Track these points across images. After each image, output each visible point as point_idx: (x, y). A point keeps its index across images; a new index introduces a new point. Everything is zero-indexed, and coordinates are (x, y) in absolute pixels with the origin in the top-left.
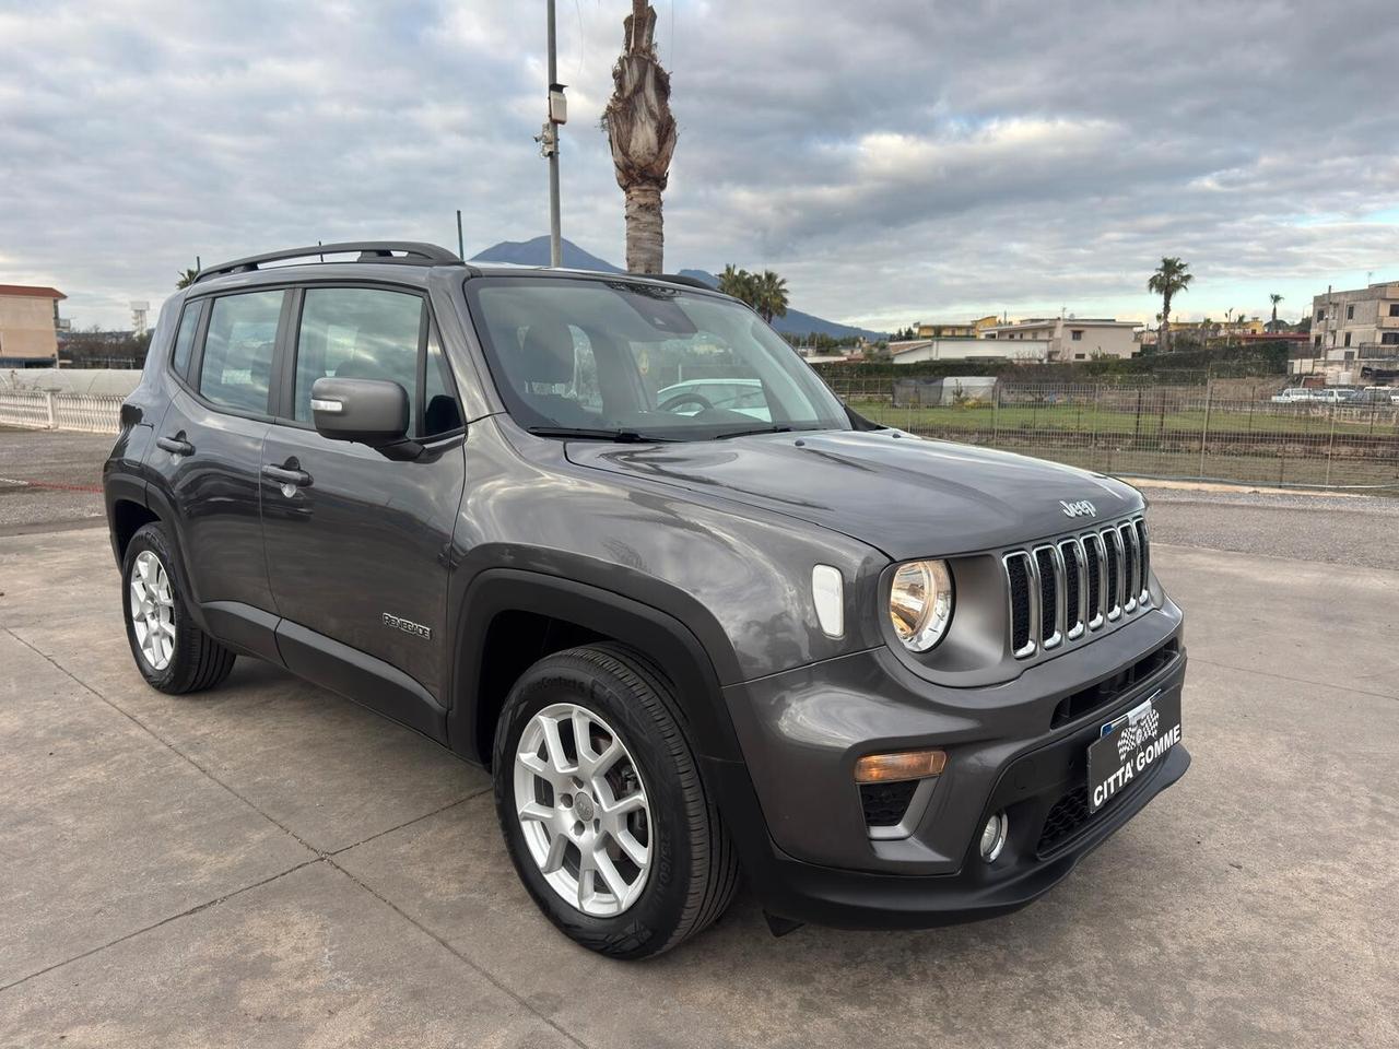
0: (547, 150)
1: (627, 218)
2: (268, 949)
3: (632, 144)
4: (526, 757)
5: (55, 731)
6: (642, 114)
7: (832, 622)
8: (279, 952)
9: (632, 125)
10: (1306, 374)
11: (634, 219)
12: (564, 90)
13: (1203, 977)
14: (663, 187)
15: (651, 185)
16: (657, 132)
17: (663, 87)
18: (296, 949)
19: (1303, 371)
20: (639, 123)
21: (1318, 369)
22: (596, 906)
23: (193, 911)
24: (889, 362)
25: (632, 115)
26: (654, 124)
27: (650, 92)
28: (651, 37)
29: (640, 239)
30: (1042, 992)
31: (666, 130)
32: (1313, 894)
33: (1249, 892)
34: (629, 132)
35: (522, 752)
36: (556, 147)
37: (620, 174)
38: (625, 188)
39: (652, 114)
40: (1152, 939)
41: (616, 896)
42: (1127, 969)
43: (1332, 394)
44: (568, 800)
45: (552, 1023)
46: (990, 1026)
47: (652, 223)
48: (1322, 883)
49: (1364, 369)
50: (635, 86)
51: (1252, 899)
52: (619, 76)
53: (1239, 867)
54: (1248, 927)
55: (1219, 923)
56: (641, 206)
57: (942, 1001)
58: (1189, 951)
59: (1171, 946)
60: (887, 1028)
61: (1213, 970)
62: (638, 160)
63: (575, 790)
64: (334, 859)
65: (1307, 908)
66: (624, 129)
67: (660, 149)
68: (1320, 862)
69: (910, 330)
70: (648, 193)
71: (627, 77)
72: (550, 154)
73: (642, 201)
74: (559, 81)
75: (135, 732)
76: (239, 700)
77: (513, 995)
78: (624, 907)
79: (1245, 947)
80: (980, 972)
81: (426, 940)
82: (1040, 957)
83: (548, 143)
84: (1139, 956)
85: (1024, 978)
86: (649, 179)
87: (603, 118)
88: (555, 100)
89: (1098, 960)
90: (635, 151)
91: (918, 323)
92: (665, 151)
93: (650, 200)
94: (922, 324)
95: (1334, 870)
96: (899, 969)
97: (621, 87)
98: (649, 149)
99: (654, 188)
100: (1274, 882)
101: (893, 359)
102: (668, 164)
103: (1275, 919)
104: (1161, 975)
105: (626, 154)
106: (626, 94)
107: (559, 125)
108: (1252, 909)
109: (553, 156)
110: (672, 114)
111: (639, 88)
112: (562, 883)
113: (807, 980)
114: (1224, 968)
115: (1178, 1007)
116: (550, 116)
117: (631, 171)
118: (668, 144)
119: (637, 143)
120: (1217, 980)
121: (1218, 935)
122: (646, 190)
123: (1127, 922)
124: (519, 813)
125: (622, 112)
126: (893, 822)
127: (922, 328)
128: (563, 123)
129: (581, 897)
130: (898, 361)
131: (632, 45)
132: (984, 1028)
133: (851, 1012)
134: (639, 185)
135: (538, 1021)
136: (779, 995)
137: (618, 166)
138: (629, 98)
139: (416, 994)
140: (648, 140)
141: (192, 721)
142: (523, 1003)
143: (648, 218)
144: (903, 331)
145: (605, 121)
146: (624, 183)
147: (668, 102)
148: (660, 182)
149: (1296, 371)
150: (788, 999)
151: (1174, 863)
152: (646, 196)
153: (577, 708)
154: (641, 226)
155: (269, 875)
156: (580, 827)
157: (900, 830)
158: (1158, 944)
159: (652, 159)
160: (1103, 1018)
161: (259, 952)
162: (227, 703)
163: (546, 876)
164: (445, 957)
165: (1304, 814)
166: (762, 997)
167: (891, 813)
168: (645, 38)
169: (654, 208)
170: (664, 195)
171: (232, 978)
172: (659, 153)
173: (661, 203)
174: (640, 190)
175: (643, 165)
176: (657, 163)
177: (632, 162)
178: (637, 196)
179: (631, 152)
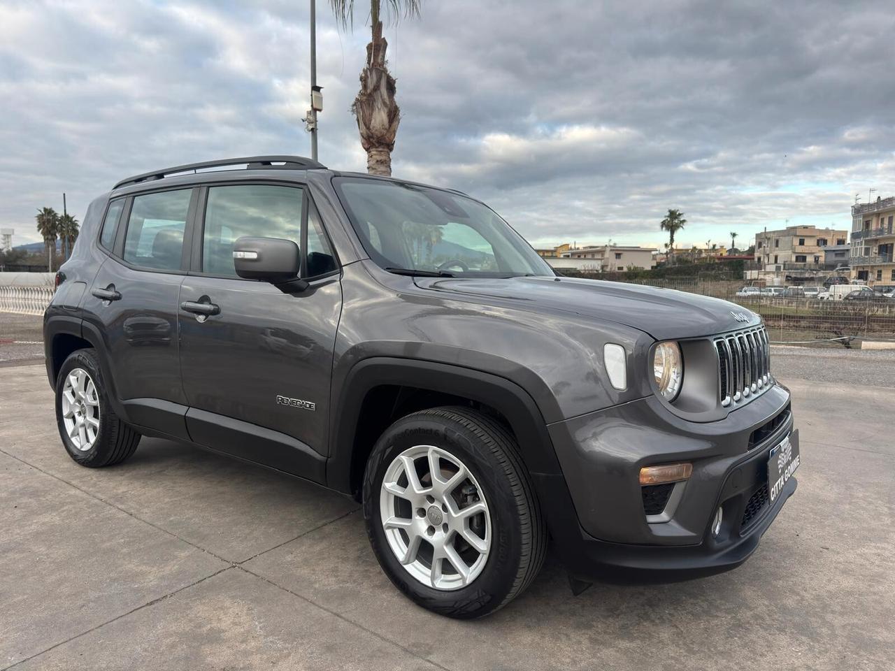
0: (310, 127)
1: (368, 168)
2: (215, 624)
3: (373, 121)
4: (390, 485)
5: (13, 493)
6: (379, 104)
7: (619, 380)
8: (223, 626)
9: (373, 110)
10: (755, 279)
11: (373, 169)
12: (321, 90)
13: (833, 612)
14: (391, 150)
15: (384, 148)
16: (388, 116)
17: (391, 87)
18: (235, 624)
19: (753, 278)
20: (377, 109)
21: (761, 276)
22: (446, 583)
23: (151, 603)
25: (373, 104)
26: (386, 110)
27: (384, 90)
28: (384, 57)
30: (740, 626)
31: (393, 114)
32: (877, 562)
33: (840, 563)
34: (371, 115)
35: (386, 482)
36: (316, 125)
37: (364, 141)
38: (367, 150)
39: (384, 103)
40: (793, 592)
41: (462, 575)
42: (785, 610)
43: (770, 291)
44: (422, 512)
45: (429, 661)
46: (715, 647)
47: (384, 172)
48: (879, 555)
49: (787, 276)
50: (374, 87)
51: (842, 567)
52: (364, 80)
53: (828, 549)
54: (847, 583)
55: (829, 581)
56: (377, 161)
57: (680, 634)
58: (818, 598)
59: (807, 596)
60: (652, 652)
61: (838, 608)
62: (376, 132)
63: (427, 505)
64: (242, 566)
65: (876, 570)
66: (367, 112)
67: (390, 126)
68: (873, 544)
70: (382, 153)
71: (369, 80)
72: (312, 130)
73: (379, 158)
74: (318, 84)
75: (73, 492)
76: (143, 470)
77: (397, 645)
78: (468, 582)
79: (850, 593)
80: (696, 616)
81: (325, 614)
82: (728, 606)
83: (310, 123)
84: (790, 602)
85: (724, 620)
86: (383, 144)
87: (353, 105)
88: (315, 96)
89: (767, 606)
90: (374, 127)
92: (392, 130)
93: (383, 158)
95: (883, 548)
96: (646, 617)
97: (365, 87)
98: (383, 125)
99: (386, 150)
100: (851, 556)
102: (395, 135)
103: (861, 577)
104: (807, 613)
105: (368, 128)
106: (369, 91)
107: (318, 112)
108: (844, 572)
109: (313, 131)
110: (397, 104)
111: (377, 88)
112: (418, 571)
113: (589, 626)
114: (842, 606)
115: (824, 630)
116: (312, 106)
117: (371, 140)
118: (395, 123)
119: (375, 121)
120: (842, 614)
121: (831, 587)
122: (381, 151)
123: (774, 583)
124: (384, 524)
125: (365, 102)
126: (658, 512)
128: (320, 110)
129: (433, 578)
131: (372, 61)
132: (712, 649)
133: (624, 644)
134: (377, 148)
135: (420, 661)
136: (575, 636)
137: (363, 137)
138: (370, 94)
139: (330, 648)
140: (382, 120)
141: (112, 484)
142: (405, 650)
143: (382, 168)
145: (355, 108)
146: (366, 146)
147: (395, 97)
148: (390, 146)
149: (749, 278)
150: (582, 639)
151: (787, 548)
152: (381, 155)
153: (432, 448)
155: (200, 578)
156: (431, 530)
157: (664, 516)
158: (798, 594)
159: (385, 132)
160: (783, 640)
161: (209, 626)
162: (134, 472)
163: (405, 567)
164: (342, 624)
165: (853, 518)
166: (564, 638)
167: (658, 505)
168: (380, 57)
169: (386, 163)
170: (392, 155)
171: (195, 644)
172: (389, 128)
173: (390, 160)
174: (377, 151)
175: (379, 136)
176: (388, 135)
177: (372, 134)
178: (375, 155)
179: (371, 127)
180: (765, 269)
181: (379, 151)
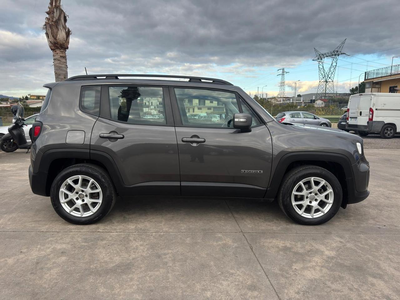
3: (58, 36)
6: (61, 27)
9: (58, 30)
10: (147, 112)
14: (66, 51)
16: (66, 34)
19: (147, 111)
20: (60, 30)
21: (150, 111)
24: (27, 107)
25: (58, 26)
26: (64, 31)
27: (62, 20)
28: (60, 2)
29: (62, 67)
34: (57, 32)
38: (53, 50)
39: (64, 27)
43: (156, 117)
47: (64, 62)
49: (159, 111)
50: (58, 18)
56: (61, 56)
62: (60, 42)
66: (55, 30)
67: (67, 39)
69: (27, 96)
70: (63, 53)
71: (55, 14)
86: (63, 48)
87: (44, 25)
90: (59, 39)
91: (30, 94)
97: (51, 17)
99: (64, 51)
101: (29, 106)
102: (69, 44)
105: (55, 39)
106: (53, 20)
117: (57, 45)
119: (60, 36)
125: (55, 25)
127: (31, 96)
131: (54, 4)
134: (60, 49)
138: (55, 22)
140: (64, 36)
143: (64, 60)
145: (45, 27)
146: (53, 48)
147: (67, 23)
149: (145, 111)
152: (63, 54)
154: (62, 63)
159: (64, 42)
168: (58, 3)
169: (65, 58)
170: (66, 54)
172: (66, 40)
173: (66, 56)
175: (62, 43)
176: (66, 43)
177: (57, 42)
178: (59, 53)
179: (57, 39)
180: (150, 108)
181: (61, 52)
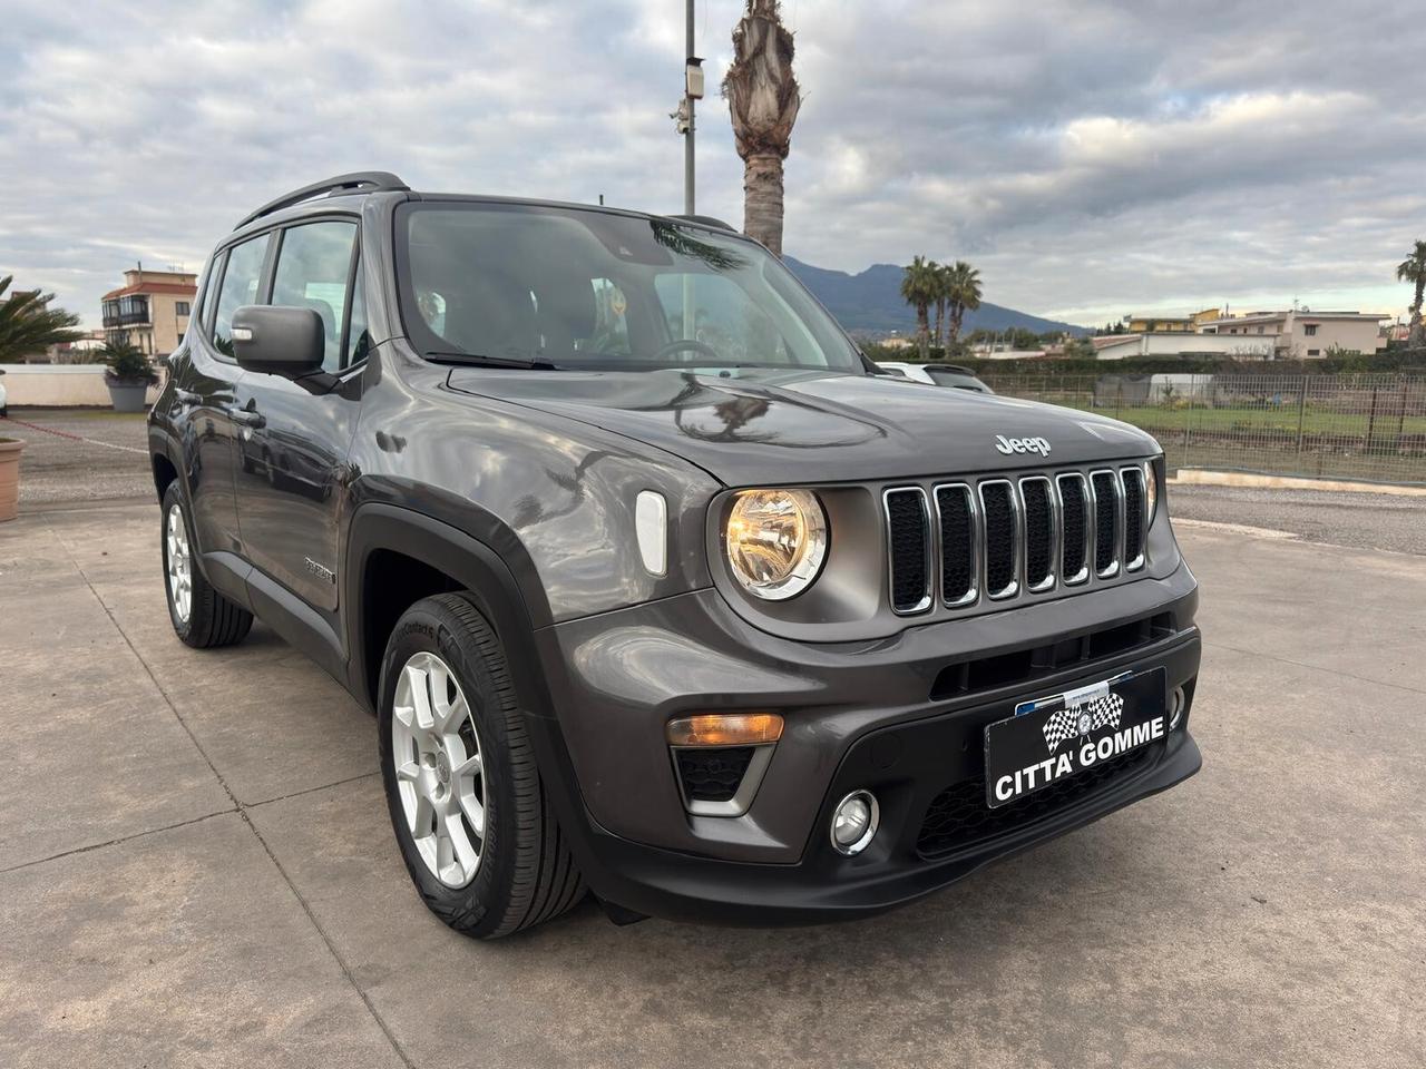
0: (682, 126)
1: (745, 188)
2: (133, 893)
3: (752, 109)
4: (401, 712)
5: (69, 675)
6: (762, 78)
7: (654, 558)
8: (139, 898)
9: (752, 90)
11: (752, 189)
12: (702, 64)
13: (1153, 1025)
14: (784, 155)
15: (770, 153)
16: (778, 96)
17: (785, 48)
18: (158, 896)
20: (759, 88)
22: (449, 876)
23: (85, 850)
24: (1091, 358)
25: (751, 79)
26: (774, 88)
27: (771, 55)
29: (758, 210)
30: (940, 1021)
31: (787, 93)
32: (1347, 942)
33: (1263, 932)
34: (749, 97)
35: (397, 706)
36: (692, 123)
37: (739, 143)
38: (745, 157)
39: (772, 78)
40: (1108, 974)
41: (463, 865)
42: (1059, 1007)
44: (432, 760)
45: (365, 997)
46: (854, 1054)
47: (770, 194)
48: (1365, 929)
50: (755, 49)
51: (1262, 939)
52: (739, 40)
53: (1263, 902)
54: (1239, 970)
55: (1205, 964)
56: (759, 175)
57: (811, 1020)
58: (1149, 993)
59: (1129, 984)
60: (730, 1043)
61: (1171, 1019)
62: (758, 127)
63: (437, 750)
64: (246, 810)
65: (1332, 955)
66: (743, 94)
67: (781, 114)
68: (1374, 905)
69: (1120, 325)
70: (768, 162)
71: (747, 40)
72: (685, 130)
73: (761, 170)
74: (697, 55)
75: (144, 680)
76: (257, 656)
77: (341, 962)
78: (468, 879)
79: (1226, 994)
80: (873, 991)
81: (290, 897)
82: (956, 981)
83: (684, 119)
84: (1083, 992)
85: (927, 1002)
86: (769, 146)
87: (724, 84)
88: (692, 75)
89: (1027, 992)
90: (754, 118)
91: (1129, 317)
92: (786, 117)
93: (769, 169)
94: (1133, 317)
95: (1389, 916)
96: (780, 981)
97: (740, 50)
98: (769, 114)
99: (774, 156)
100: (1302, 923)
101: (1096, 354)
102: (789, 131)
103: (1282, 966)
104: (1099, 1017)
105: (744, 120)
106: (746, 58)
107: (696, 101)
108: (1256, 952)
109: (688, 133)
110: (795, 78)
111: (760, 51)
112: (427, 850)
113: (665, 978)
114: (1185, 1017)
116: (687, 91)
117: (750, 139)
118: (790, 110)
119: (756, 108)
120: (1170, 1031)
121: (1197, 978)
122: (766, 159)
123: (1085, 951)
124: (397, 771)
125: (742, 79)
126: (725, 797)
127: (1134, 322)
128: (700, 98)
129: (439, 865)
130: (1102, 356)
131: (754, 6)
132: (846, 1055)
133: (699, 1020)
134: (759, 153)
135: (352, 992)
136: (627, 994)
137: (737, 134)
138: (748, 62)
139: (246, 952)
140: (768, 105)
141: (200, 673)
142: (347, 973)
143: (767, 187)
144: (1112, 325)
145: (726, 88)
146: (743, 152)
147: (792, 65)
148: (782, 150)
150: (634, 997)
151: (1180, 890)
152: (765, 165)
153: (434, 658)
154: (759, 197)
155: (179, 821)
156: (440, 790)
157: (732, 807)
158: (1114, 980)
159: (772, 125)
161: (121, 895)
162: (243, 658)
163: (416, 842)
164: (299, 918)
165: (1379, 847)
166: (607, 991)
167: (722, 786)
169: (774, 178)
170: (785, 164)
171: (79, 918)
172: (780, 118)
173: (782, 172)
174: (758, 159)
175: (762, 132)
176: (778, 130)
177: (751, 130)
178: (756, 165)
179: (749, 119)
181: (763, 159)
